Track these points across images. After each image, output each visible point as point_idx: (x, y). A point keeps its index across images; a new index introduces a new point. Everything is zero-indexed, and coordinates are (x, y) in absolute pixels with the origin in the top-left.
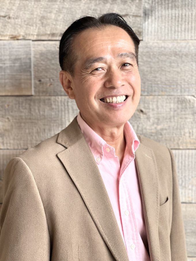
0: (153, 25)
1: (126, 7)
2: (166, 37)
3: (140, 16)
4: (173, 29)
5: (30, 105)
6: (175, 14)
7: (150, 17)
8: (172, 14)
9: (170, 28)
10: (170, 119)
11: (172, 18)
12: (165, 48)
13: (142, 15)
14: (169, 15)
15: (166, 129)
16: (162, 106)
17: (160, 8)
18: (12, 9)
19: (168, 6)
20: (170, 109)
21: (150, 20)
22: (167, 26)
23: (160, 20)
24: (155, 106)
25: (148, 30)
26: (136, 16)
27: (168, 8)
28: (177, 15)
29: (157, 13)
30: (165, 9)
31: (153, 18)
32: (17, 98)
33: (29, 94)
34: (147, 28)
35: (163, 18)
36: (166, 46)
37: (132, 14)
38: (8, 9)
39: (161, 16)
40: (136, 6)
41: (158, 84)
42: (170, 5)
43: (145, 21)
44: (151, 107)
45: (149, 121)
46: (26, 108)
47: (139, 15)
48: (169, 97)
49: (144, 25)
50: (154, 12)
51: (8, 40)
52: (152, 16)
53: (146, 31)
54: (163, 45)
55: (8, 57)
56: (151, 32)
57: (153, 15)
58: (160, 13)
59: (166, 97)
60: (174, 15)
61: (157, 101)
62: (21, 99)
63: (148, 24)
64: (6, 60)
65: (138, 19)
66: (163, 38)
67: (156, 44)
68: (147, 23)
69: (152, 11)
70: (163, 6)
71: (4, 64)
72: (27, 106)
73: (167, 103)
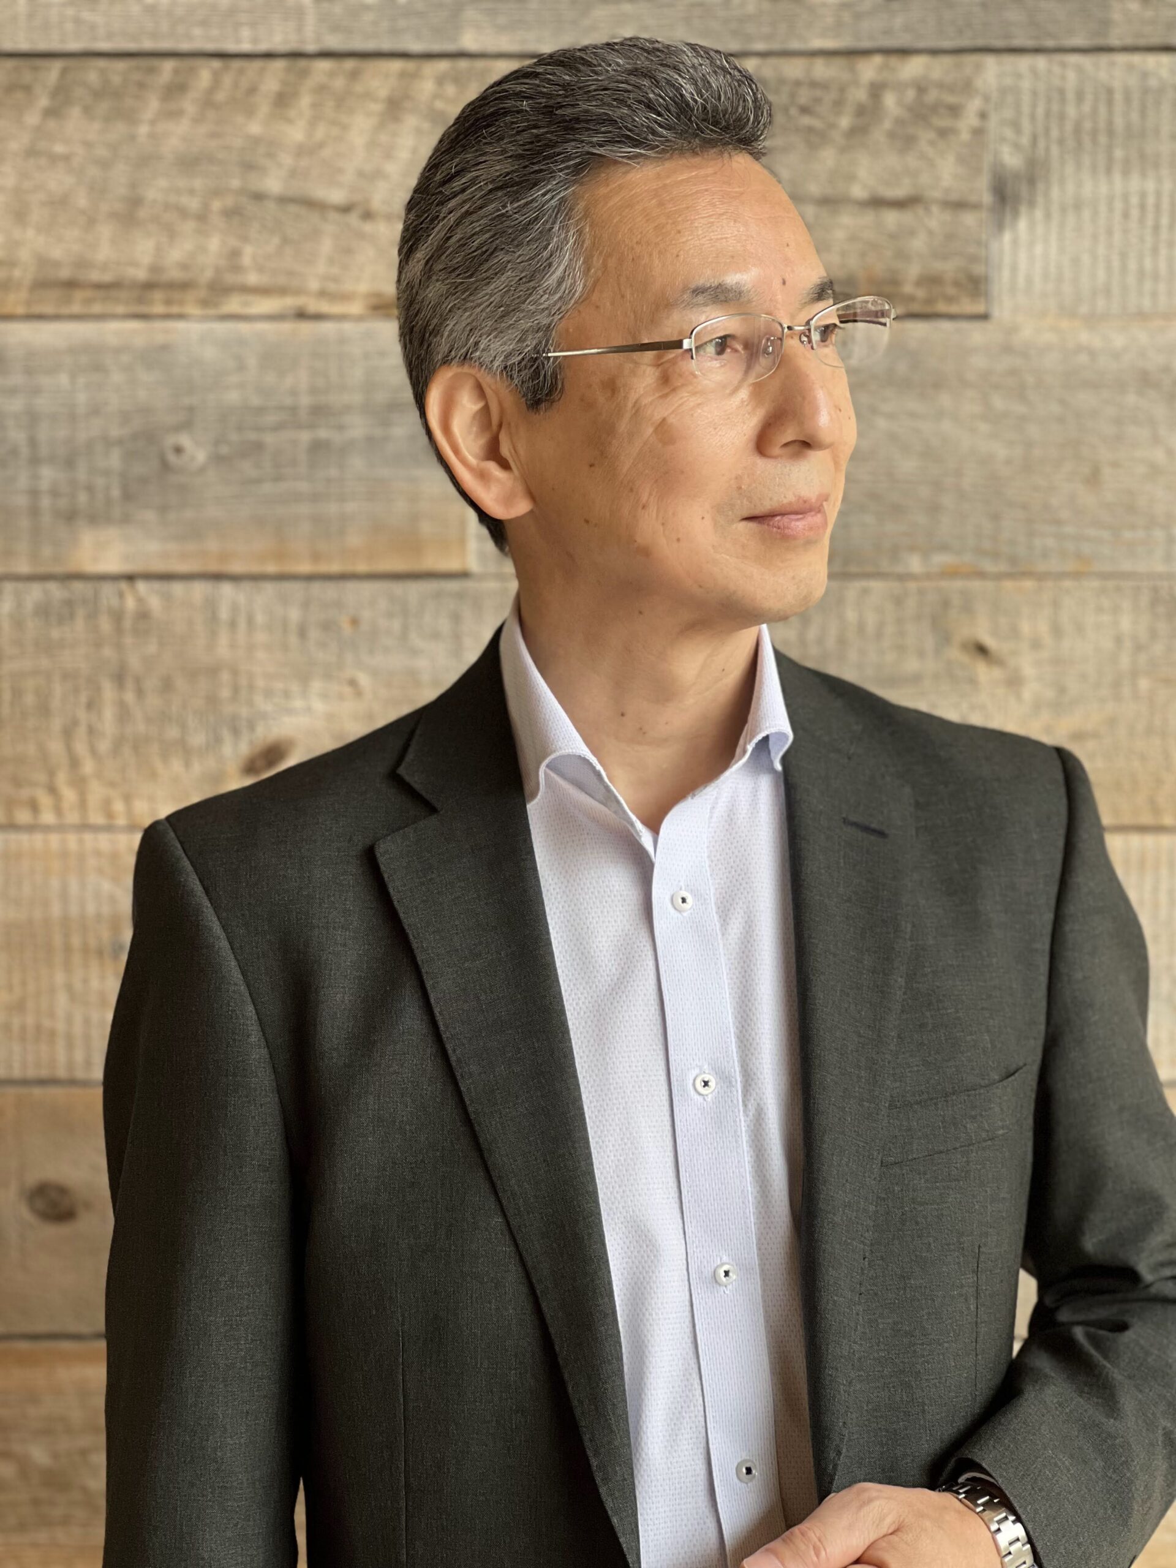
0: (1039, 249)
1: (912, 161)
2: (1101, 303)
3: (976, 207)
4: (1132, 265)
5: (456, 618)
6: (1143, 195)
7: (1023, 209)
8: (1126, 197)
9: (1116, 263)
10: (1117, 685)
11: (1126, 215)
12: (1092, 354)
13: (987, 198)
14: (1111, 200)
15: (1095, 735)
16: (1080, 629)
17: (1070, 169)
18: (378, 174)
19: (1110, 160)
20: (1118, 640)
21: (1022, 224)
22: (1101, 250)
23: (1071, 219)
24: (1043, 628)
25: (1014, 269)
26: (959, 205)
27: (1109, 170)
28: (1151, 200)
29: (1055, 192)
30: (1094, 169)
31: (1039, 214)
32: (398, 588)
33: (452, 564)
34: (1007, 259)
35: (1086, 214)
36: (1097, 342)
37: (937, 194)
38: (361, 174)
39: (1078, 206)
40: (961, 160)
41: (1058, 522)
42: (1118, 153)
43: (1000, 227)
44: (1025, 627)
45: (1019, 698)
46: (436, 636)
47: (973, 198)
48: (1110, 584)
49: (994, 246)
50: (1041, 186)
51: (360, 319)
52: (1032, 204)
53: (1006, 274)
54: (1084, 337)
55: (357, 398)
56: (1029, 280)
57: (1040, 199)
58: (1070, 188)
59: (1096, 584)
60: (1134, 200)
61: (1056, 604)
62: (414, 590)
63: (1015, 242)
64: (348, 409)
65: (969, 219)
66: (1084, 309)
67: (1049, 337)
68: (1007, 237)
69: (1032, 181)
70: (1087, 160)
71: (341, 428)
72: (444, 625)
73: (1100, 610)
